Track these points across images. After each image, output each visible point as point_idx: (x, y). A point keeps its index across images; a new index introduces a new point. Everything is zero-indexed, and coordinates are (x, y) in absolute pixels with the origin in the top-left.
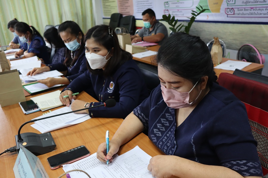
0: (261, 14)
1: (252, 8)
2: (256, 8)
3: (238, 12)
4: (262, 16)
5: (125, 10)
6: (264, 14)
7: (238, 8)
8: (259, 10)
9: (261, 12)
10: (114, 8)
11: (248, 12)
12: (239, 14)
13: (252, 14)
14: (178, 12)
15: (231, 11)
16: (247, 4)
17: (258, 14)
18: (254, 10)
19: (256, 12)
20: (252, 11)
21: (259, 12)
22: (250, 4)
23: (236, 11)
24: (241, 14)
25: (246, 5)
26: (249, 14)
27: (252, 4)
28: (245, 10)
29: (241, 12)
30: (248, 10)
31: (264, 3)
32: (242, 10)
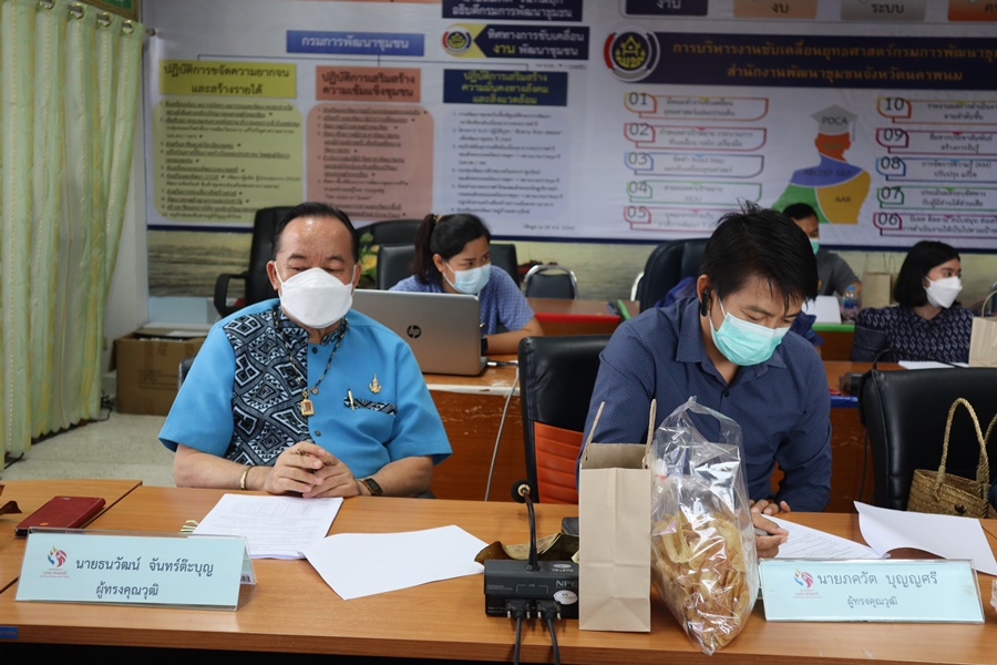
0: (972, 230)
1: (948, 216)
2: (959, 216)
3: (913, 224)
4: (975, 234)
5: (367, 198)
6: (980, 231)
7: (912, 215)
8: (967, 220)
9: (972, 227)
10: (275, 183)
11: (940, 224)
12: (915, 229)
13: (949, 229)
14: (692, 215)
15: (893, 221)
16: (937, 207)
17: (964, 229)
18: (953, 220)
19: (960, 225)
20: (950, 223)
21: (968, 225)
22: (944, 206)
23: (906, 222)
24: (921, 230)
25: (934, 209)
26: (940, 230)
27: (948, 207)
28: (930, 220)
29: (921, 224)
30: (939, 220)
31: (978, 207)
32: (924, 219)
